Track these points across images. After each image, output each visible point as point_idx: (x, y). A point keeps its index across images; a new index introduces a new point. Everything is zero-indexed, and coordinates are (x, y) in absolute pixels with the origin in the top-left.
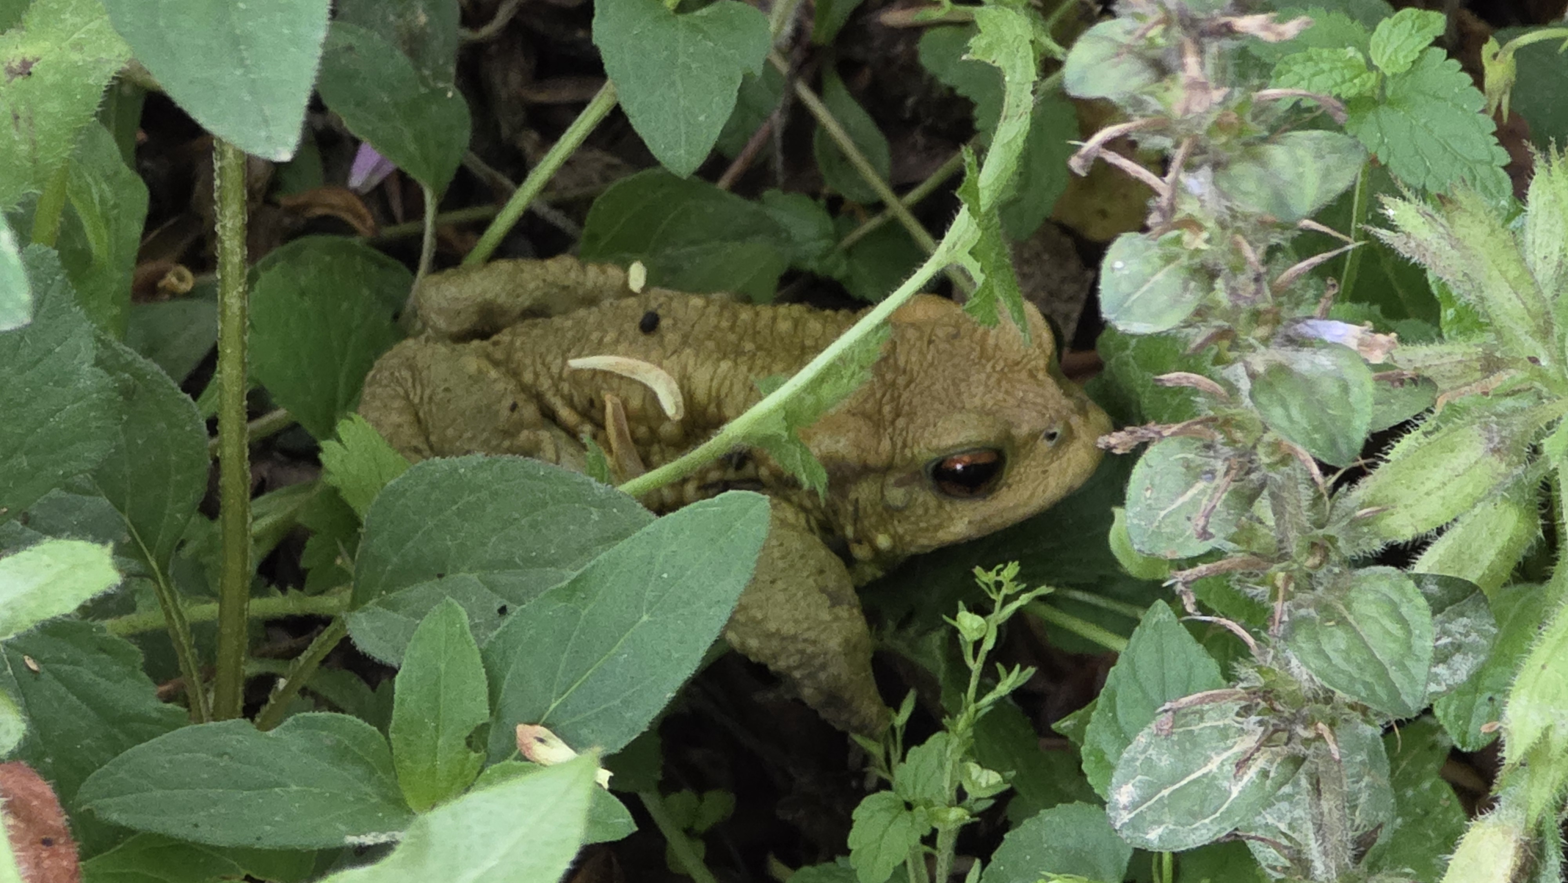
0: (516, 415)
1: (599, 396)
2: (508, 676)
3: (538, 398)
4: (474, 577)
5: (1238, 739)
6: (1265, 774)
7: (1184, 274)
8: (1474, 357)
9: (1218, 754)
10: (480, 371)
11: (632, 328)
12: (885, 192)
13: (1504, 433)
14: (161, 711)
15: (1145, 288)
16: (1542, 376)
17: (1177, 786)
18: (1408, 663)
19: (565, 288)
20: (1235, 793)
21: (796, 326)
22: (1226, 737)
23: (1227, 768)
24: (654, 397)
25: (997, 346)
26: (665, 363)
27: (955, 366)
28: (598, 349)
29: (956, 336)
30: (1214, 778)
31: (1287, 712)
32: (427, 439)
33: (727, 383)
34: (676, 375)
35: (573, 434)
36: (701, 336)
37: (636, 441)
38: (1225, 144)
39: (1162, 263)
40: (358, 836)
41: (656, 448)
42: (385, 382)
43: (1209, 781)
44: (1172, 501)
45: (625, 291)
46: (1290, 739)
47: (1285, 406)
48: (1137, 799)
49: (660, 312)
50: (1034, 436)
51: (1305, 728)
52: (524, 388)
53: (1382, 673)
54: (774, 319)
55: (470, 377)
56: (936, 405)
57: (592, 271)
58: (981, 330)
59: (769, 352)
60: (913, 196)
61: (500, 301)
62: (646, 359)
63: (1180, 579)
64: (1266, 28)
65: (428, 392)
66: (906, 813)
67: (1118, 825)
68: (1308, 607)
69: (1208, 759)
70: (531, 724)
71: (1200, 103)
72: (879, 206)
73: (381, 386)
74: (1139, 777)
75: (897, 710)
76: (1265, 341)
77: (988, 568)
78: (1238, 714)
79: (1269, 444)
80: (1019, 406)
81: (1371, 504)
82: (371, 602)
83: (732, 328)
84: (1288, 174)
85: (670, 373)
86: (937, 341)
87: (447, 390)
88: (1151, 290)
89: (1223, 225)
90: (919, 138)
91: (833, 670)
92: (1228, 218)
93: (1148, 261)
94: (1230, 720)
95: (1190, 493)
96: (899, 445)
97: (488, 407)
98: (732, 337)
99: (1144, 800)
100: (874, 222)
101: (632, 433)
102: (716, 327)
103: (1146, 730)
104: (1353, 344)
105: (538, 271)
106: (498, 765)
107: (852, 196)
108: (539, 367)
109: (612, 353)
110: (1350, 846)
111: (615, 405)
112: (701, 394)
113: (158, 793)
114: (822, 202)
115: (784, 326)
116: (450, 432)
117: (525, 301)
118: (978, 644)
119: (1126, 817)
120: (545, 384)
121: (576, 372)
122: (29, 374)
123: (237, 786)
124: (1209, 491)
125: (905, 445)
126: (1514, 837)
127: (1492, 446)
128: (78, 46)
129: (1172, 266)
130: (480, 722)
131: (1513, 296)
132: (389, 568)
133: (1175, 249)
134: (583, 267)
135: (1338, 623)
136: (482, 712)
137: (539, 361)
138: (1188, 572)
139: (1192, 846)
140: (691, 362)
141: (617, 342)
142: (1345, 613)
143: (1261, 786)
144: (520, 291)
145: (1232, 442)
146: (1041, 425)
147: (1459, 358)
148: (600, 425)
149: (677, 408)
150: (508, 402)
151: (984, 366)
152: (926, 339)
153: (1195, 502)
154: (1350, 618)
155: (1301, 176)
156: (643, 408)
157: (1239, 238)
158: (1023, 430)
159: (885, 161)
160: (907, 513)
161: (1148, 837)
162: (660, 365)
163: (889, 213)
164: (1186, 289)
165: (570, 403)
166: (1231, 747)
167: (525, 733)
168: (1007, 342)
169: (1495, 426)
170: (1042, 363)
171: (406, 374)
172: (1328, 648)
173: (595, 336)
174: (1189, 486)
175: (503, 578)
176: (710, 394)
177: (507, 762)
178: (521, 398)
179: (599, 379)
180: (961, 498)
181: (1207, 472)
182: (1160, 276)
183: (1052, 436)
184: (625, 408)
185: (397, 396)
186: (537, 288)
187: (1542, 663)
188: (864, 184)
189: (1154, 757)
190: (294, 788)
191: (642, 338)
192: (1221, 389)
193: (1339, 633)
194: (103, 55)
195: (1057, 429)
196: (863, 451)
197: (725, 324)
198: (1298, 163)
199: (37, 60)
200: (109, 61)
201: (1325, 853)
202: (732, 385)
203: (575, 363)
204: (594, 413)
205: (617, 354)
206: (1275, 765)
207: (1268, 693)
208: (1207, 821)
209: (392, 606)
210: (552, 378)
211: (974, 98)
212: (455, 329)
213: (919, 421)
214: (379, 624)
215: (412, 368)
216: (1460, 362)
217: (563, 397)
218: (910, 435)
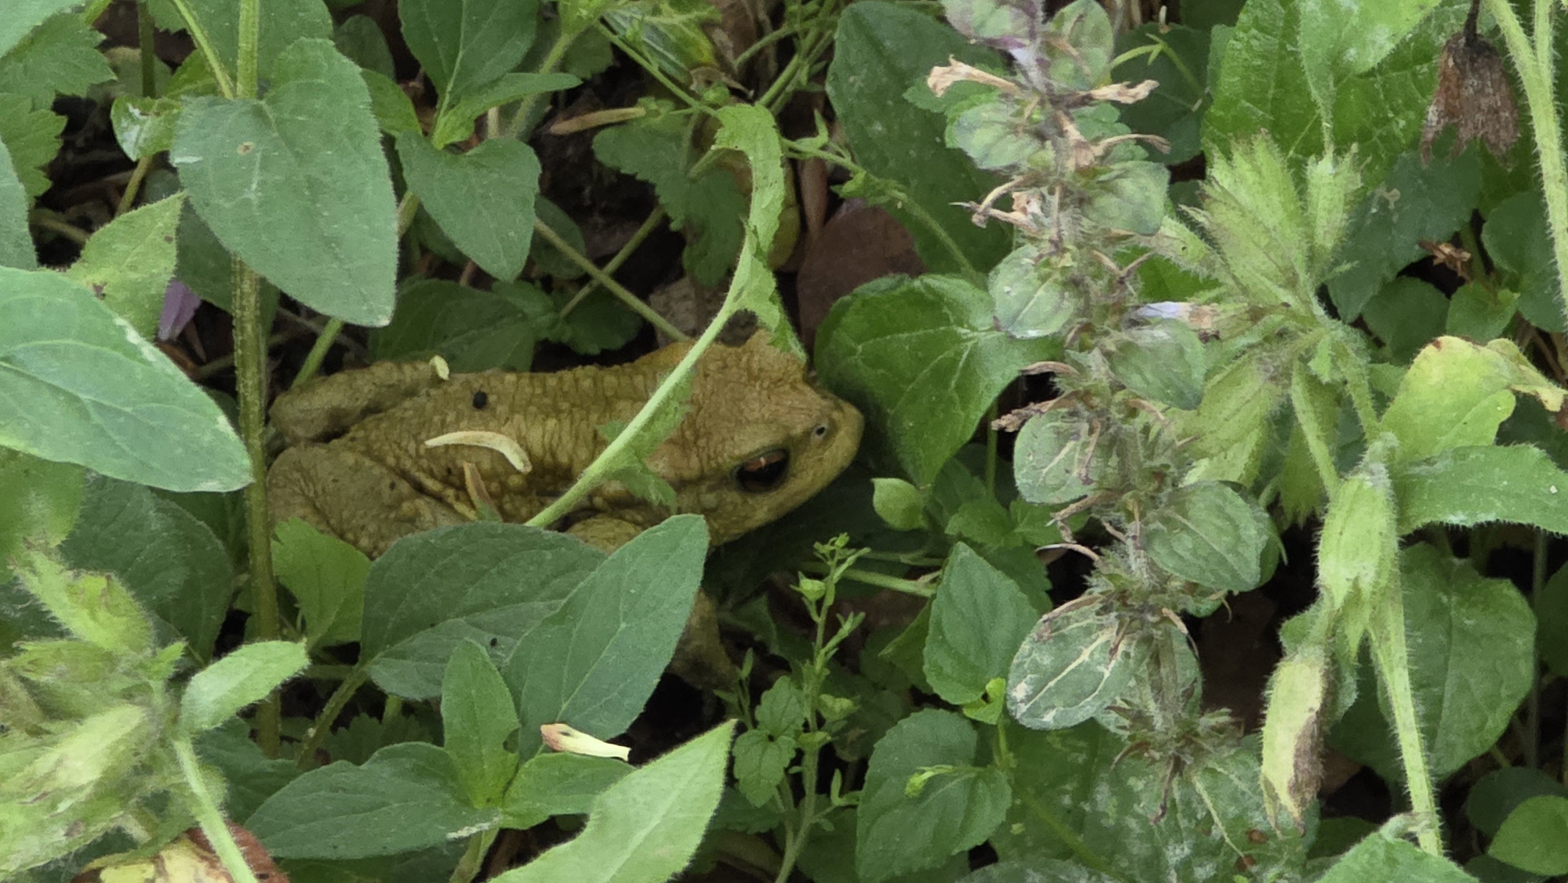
0: (395, 491)
1: (455, 466)
2: (524, 691)
3: (404, 475)
4: (461, 620)
5: (1100, 633)
6: (1127, 655)
7: (1059, 288)
8: (1243, 310)
9: (1086, 647)
10: (356, 462)
11: (466, 407)
12: (589, 267)
13: (1276, 364)
14: (273, 766)
15: (1031, 303)
16: (1294, 316)
17: (1060, 677)
18: (1240, 549)
19: (391, 386)
20: (1107, 674)
21: (595, 384)
22: (1090, 634)
23: (1097, 656)
24: (502, 457)
25: (761, 370)
26: (503, 429)
27: (732, 390)
28: (443, 429)
29: (725, 367)
30: (1088, 665)
31: (1137, 605)
32: (328, 522)
33: (556, 437)
34: (514, 436)
35: (439, 499)
36: (524, 402)
37: (492, 495)
38: (1085, 185)
39: (1039, 282)
40: (456, 831)
41: (507, 498)
42: (281, 484)
43: (1085, 668)
44: (1051, 460)
45: (437, 381)
46: (1142, 625)
47: (1139, 371)
48: (1031, 693)
49: (485, 390)
50: (807, 434)
51: (1153, 615)
52: (391, 469)
53: (1223, 561)
54: (576, 381)
55: (350, 468)
56: (726, 423)
57: (407, 368)
58: (744, 359)
59: (581, 407)
60: (613, 265)
61: (343, 406)
62: (487, 429)
63: (1059, 518)
64: (1120, 94)
65: (319, 488)
66: (772, 744)
67: (1018, 716)
68: (1154, 522)
69: (1079, 653)
70: (552, 723)
71: (1086, 159)
72: (585, 279)
73: (278, 487)
74: (1029, 676)
75: (741, 667)
76: (1117, 327)
77: (824, 542)
78: (1098, 614)
79: (1120, 404)
80: (789, 413)
81: (1184, 437)
82: (379, 655)
83: (545, 393)
84: (1138, 197)
85: (509, 435)
86: (711, 374)
87: (335, 481)
88: (1036, 304)
89: (1079, 246)
90: (599, 220)
91: (696, 643)
92: (1082, 240)
93: (1029, 282)
94: (1092, 620)
95: (1065, 451)
96: (705, 458)
97: (372, 489)
98: (547, 401)
99: (1036, 692)
100: (586, 290)
101: (487, 488)
102: (533, 395)
103: (1028, 639)
104: (1186, 318)
105: (368, 377)
106: (533, 760)
107: (562, 274)
108: (397, 451)
109: (456, 431)
110: (1181, 699)
111: (472, 470)
112: (538, 450)
113: (301, 828)
114: (538, 284)
115: (586, 384)
116: (346, 514)
117: (362, 403)
118: (819, 603)
119: (1024, 708)
120: (408, 464)
121: (431, 451)
122: (112, 527)
123: (354, 811)
124: (1078, 448)
125: (709, 458)
126: (1318, 669)
127: (1268, 375)
128: (133, 268)
129: (1047, 283)
130: (511, 730)
131: (1266, 259)
132: (389, 626)
133: (1047, 270)
134: (399, 367)
135: (1182, 530)
136: (512, 721)
137: (395, 446)
138: (1063, 512)
139: (1081, 720)
140: (523, 426)
141: (458, 420)
142: (1185, 521)
143: (1126, 665)
144: (357, 395)
145: (1091, 407)
146: (809, 424)
147: (1233, 313)
148: (461, 488)
149: (524, 462)
150: (387, 482)
151: (754, 386)
152: (702, 374)
153: (1069, 458)
154: (1189, 524)
155: (1148, 198)
156: (493, 468)
157: (1095, 252)
158: (798, 431)
159: (582, 243)
160: (720, 511)
161: (1045, 720)
162: (500, 432)
163: (595, 283)
164: (1062, 297)
165: (431, 474)
166: (1095, 640)
167: (551, 731)
168: (769, 364)
169: (1268, 360)
170: (799, 376)
171: (297, 475)
172: (1180, 552)
173: (437, 418)
174: (1062, 447)
175: (484, 617)
176: (543, 446)
177: (537, 756)
178: (396, 479)
179: (452, 452)
180: (760, 492)
181: (1073, 434)
182: (1041, 292)
183: (820, 431)
184: (479, 471)
185: (294, 493)
186: (370, 391)
187: (1339, 530)
188: (571, 264)
189: (1038, 659)
190: (396, 805)
191: (477, 413)
192: (1072, 369)
193: (1185, 536)
194: (154, 271)
195: (825, 425)
196: (679, 469)
197: (539, 391)
198: (1143, 189)
199: (106, 284)
200: (160, 274)
201: (1163, 709)
202: (560, 438)
203: (431, 443)
204: (455, 480)
205: (462, 430)
206: (1133, 647)
207: (1123, 595)
208: (1089, 699)
209: (402, 656)
210: (410, 457)
211: (652, 180)
212: (311, 435)
213: (716, 438)
214: (395, 671)
215: (300, 469)
216: (1234, 316)
217: (424, 471)
218: (712, 450)
